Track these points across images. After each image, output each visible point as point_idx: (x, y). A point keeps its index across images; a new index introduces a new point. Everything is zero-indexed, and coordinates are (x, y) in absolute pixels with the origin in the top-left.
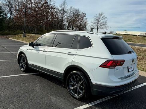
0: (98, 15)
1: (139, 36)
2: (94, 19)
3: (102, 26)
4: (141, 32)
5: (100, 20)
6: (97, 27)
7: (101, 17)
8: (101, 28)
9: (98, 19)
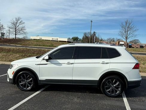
0: (15, 20)
1: (51, 40)
2: (11, 23)
3: (21, 32)
4: (53, 38)
5: (17, 25)
6: (15, 33)
7: (19, 22)
8: (19, 33)
9: (15, 24)
